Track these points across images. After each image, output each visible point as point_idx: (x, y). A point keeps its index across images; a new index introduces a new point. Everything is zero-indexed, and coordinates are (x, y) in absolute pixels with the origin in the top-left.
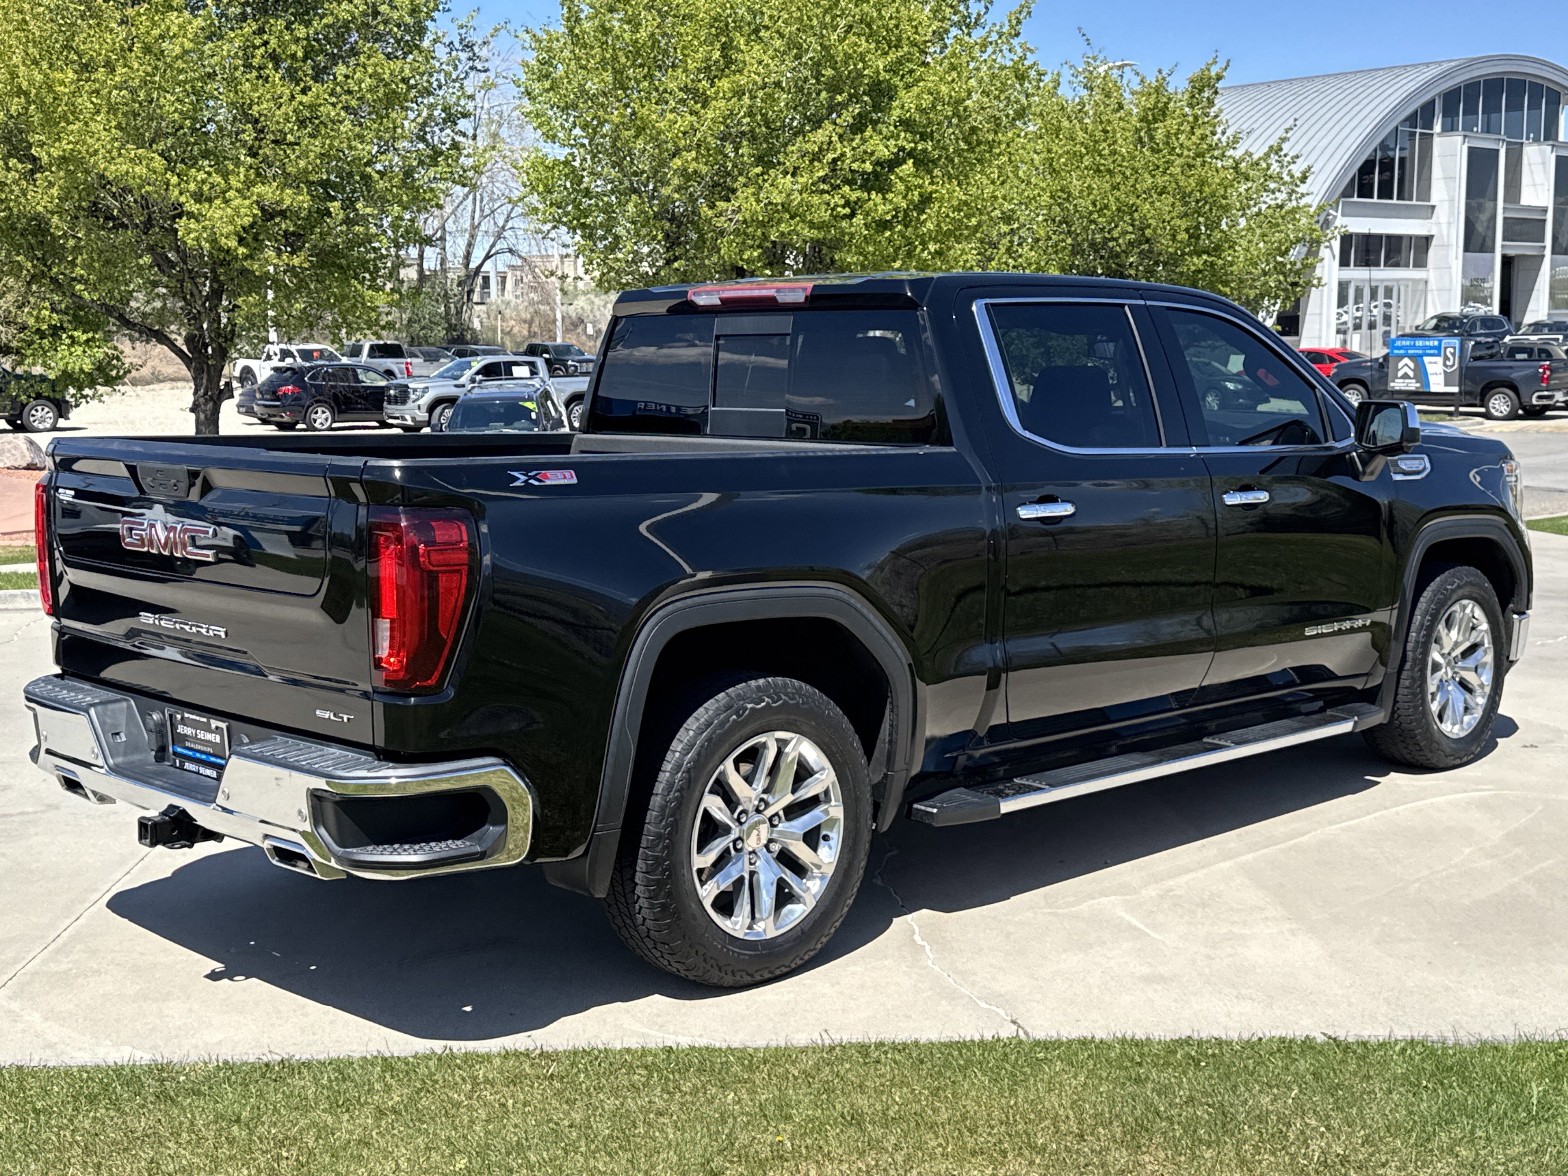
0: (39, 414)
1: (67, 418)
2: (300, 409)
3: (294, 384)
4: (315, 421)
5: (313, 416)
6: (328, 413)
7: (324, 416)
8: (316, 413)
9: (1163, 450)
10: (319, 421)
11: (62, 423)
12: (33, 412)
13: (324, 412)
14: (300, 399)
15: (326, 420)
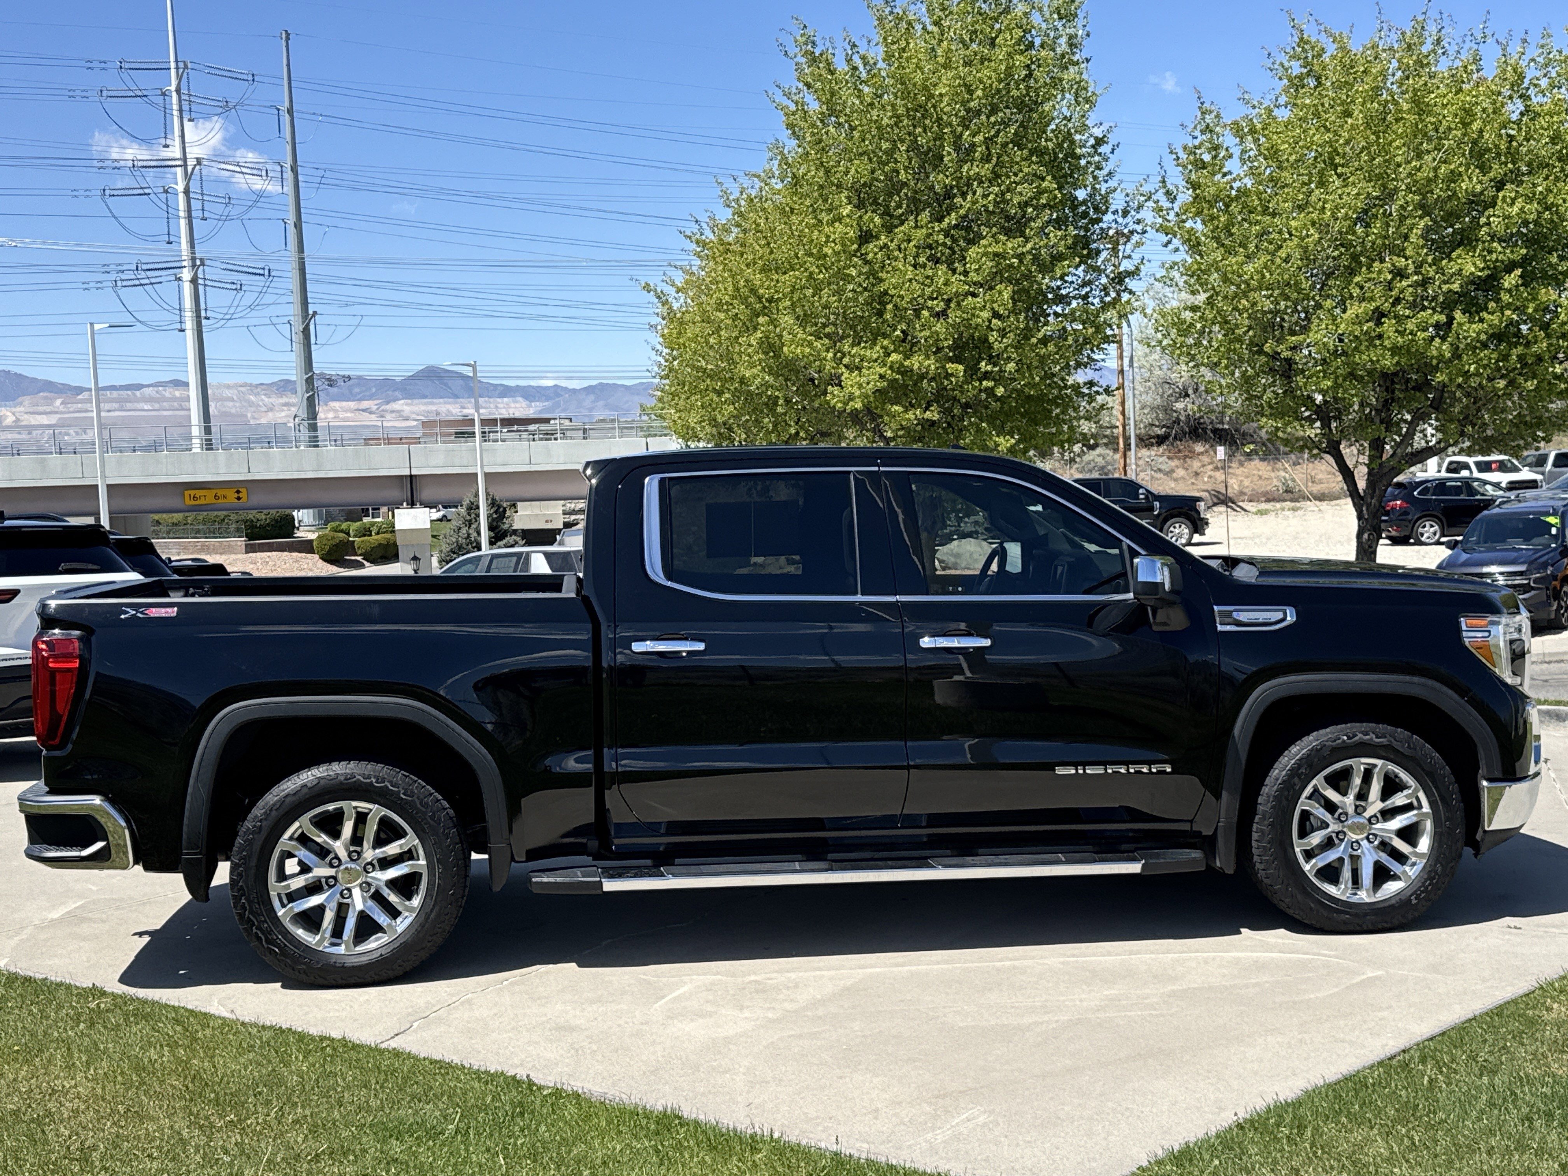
0: (1177, 531)
1: (1203, 534)
2: (1407, 523)
3: (1401, 499)
4: (1422, 535)
5: (1420, 530)
6: (1437, 527)
7: (1432, 530)
8: (1424, 527)
9: (859, 598)
10: (1426, 535)
11: (1197, 538)
12: (1172, 529)
13: (1432, 526)
14: (1408, 514)
15: (1435, 534)
